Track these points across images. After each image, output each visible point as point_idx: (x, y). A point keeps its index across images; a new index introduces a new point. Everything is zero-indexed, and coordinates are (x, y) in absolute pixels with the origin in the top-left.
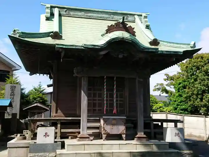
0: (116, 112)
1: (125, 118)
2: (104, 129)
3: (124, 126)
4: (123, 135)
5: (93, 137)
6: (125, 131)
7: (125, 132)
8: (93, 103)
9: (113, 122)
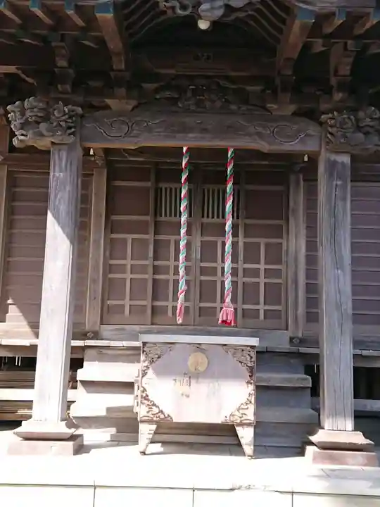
0: (230, 317)
1: (254, 341)
2: (146, 398)
3: (248, 383)
4: (240, 430)
5: (113, 430)
6: (252, 408)
7: (250, 415)
8: (155, 281)
9: (195, 360)
